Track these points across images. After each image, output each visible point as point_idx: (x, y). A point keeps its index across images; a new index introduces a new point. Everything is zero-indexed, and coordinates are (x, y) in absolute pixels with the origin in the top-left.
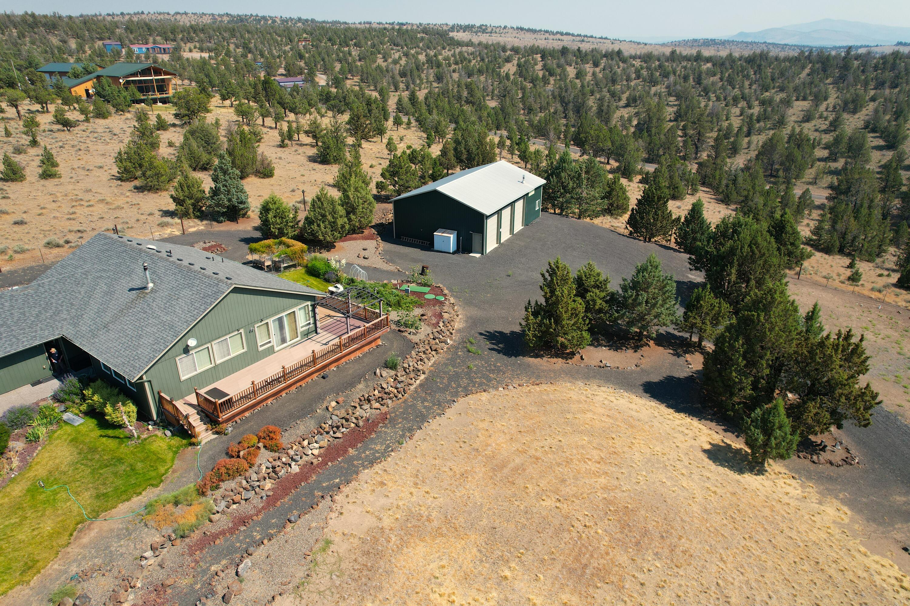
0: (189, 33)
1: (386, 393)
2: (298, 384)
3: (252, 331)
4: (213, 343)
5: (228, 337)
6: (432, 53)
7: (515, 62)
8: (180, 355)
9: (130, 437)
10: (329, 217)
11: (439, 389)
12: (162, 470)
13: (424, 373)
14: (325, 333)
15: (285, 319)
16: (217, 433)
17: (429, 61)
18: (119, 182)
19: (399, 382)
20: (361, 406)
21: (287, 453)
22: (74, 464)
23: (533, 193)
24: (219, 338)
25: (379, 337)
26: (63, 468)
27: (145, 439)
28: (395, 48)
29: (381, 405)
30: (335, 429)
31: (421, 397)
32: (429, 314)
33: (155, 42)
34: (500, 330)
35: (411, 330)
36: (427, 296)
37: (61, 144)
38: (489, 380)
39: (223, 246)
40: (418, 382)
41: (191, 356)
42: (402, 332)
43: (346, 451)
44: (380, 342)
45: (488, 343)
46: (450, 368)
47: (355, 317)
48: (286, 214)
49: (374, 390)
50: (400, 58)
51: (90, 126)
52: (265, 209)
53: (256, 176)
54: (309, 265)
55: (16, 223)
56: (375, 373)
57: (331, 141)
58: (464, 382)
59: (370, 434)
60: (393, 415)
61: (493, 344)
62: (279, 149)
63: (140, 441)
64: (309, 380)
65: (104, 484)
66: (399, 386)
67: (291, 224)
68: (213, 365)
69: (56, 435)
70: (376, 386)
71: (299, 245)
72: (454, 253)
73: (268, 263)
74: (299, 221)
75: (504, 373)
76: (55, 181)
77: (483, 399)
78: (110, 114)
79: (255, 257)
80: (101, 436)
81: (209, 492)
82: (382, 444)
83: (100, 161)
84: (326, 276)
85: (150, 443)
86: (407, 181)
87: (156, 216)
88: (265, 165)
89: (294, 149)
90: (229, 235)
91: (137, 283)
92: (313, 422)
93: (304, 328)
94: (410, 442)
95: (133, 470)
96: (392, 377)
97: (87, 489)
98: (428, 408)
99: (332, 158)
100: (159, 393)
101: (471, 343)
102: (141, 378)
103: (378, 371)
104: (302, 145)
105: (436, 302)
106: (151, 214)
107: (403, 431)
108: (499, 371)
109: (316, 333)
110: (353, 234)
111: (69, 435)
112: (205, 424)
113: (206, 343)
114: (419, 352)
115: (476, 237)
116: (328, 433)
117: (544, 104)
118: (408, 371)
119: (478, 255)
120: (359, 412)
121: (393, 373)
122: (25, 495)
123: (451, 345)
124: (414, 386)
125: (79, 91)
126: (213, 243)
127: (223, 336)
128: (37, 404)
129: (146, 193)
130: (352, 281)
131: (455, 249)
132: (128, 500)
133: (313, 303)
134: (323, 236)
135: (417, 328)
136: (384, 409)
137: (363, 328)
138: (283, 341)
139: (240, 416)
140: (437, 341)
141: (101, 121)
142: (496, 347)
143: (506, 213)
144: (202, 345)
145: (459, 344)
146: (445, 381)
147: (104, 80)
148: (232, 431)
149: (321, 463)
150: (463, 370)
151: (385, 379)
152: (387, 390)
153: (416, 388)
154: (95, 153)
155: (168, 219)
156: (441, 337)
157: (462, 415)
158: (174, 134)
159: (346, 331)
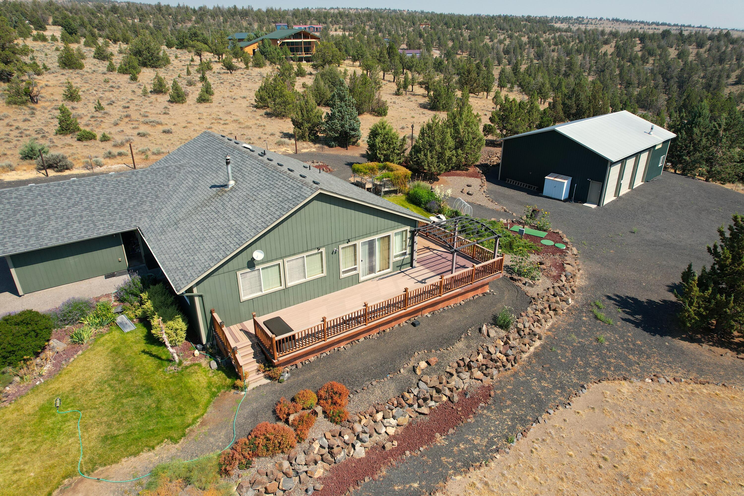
0: (337, 17)
1: (492, 360)
2: (382, 329)
3: (335, 252)
4: (286, 260)
5: (305, 255)
6: (534, 35)
7: (613, 44)
8: (243, 268)
9: (170, 360)
10: (438, 147)
11: (561, 364)
12: (190, 417)
13: (540, 338)
14: (422, 268)
15: (377, 244)
16: (269, 377)
17: (531, 42)
18: (255, 109)
19: (511, 348)
20: (458, 372)
21: (352, 429)
22: (100, 383)
23: (660, 146)
24: (294, 254)
25: (487, 284)
26: (89, 386)
27: (187, 367)
28: (500, 31)
29: (485, 374)
30: (421, 401)
31: (536, 372)
32: (548, 263)
33: (311, 23)
34: (633, 295)
35: (527, 280)
36: (544, 242)
37: (222, 81)
38: (630, 364)
39: (329, 167)
40: (532, 349)
41: (256, 272)
42: (515, 280)
43: (432, 438)
44: (487, 289)
45: (620, 310)
46: (573, 336)
47: (460, 254)
48: (394, 141)
49: (478, 354)
50: (505, 39)
51: (248, 72)
52: (374, 134)
53: (371, 114)
54: (411, 192)
55: (164, 132)
56: (480, 330)
57: (442, 89)
58: (594, 360)
59: (467, 416)
60: (499, 392)
61: (627, 313)
62: (394, 97)
63: (180, 368)
64: (395, 324)
65: (120, 421)
66: (510, 352)
67: (398, 152)
68: (283, 287)
69: (102, 339)
70: (480, 348)
71: (403, 171)
72: (565, 201)
73: (369, 186)
74: (406, 150)
75: (648, 357)
76: (207, 105)
77: (624, 390)
78: (265, 65)
79: (358, 179)
80: (144, 352)
81: (235, 471)
82: (483, 437)
83: (245, 93)
84: (428, 206)
85: (190, 374)
86: (517, 126)
87: (277, 136)
88: (380, 105)
89: (407, 97)
90: (337, 158)
91: (220, 181)
92: (393, 386)
93: (398, 259)
94: (522, 441)
95: (158, 408)
96: (501, 339)
97: (99, 424)
98: (548, 392)
99: (441, 105)
100: (211, 312)
101: (599, 307)
102: (190, 290)
103: (484, 328)
104: (414, 95)
105: (555, 250)
106: (272, 134)
107: (512, 420)
108: (641, 353)
109: (412, 266)
110: (457, 170)
111: (114, 343)
112: (258, 362)
113: (277, 259)
114: (536, 310)
115: (594, 186)
116: (411, 405)
117: (643, 80)
118: (522, 333)
119: (594, 206)
120: (455, 381)
121: (503, 333)
122: (34, 415)
123: (573, 306)
124: (527, 355)
125: (249, 50)
126: (321, 164)
127: (299, 253)
128: (97, 299)
129: (273, 118)
130: (456, 214)
131: (567, 196)
132: (135, 454)
133: (413, 229)
134: (428, 166)
135: (533, 278)
136: (487, 381)
137: (470, 269)
138: (372, 270)
139: (303, 360)
140: (558, 298)
141: (257, 70)
142: (631, 318)
143: (630, 163)
144: (272, 260)
145: (583, 306)
146: (568, 354)
147: (266, 41)
148: (289, 378)
149: (397, 449)
150: (591, 343)
151: (493, 340)
152: (494, 356)
153: (529, 357)
154: (243, 88)
155: (287, 140)
156: (563, 294)
157: (596, 410)
158: (309, 80)
159: (450, 268)
